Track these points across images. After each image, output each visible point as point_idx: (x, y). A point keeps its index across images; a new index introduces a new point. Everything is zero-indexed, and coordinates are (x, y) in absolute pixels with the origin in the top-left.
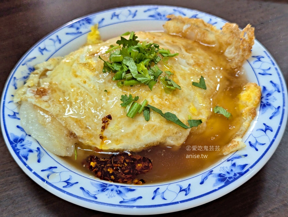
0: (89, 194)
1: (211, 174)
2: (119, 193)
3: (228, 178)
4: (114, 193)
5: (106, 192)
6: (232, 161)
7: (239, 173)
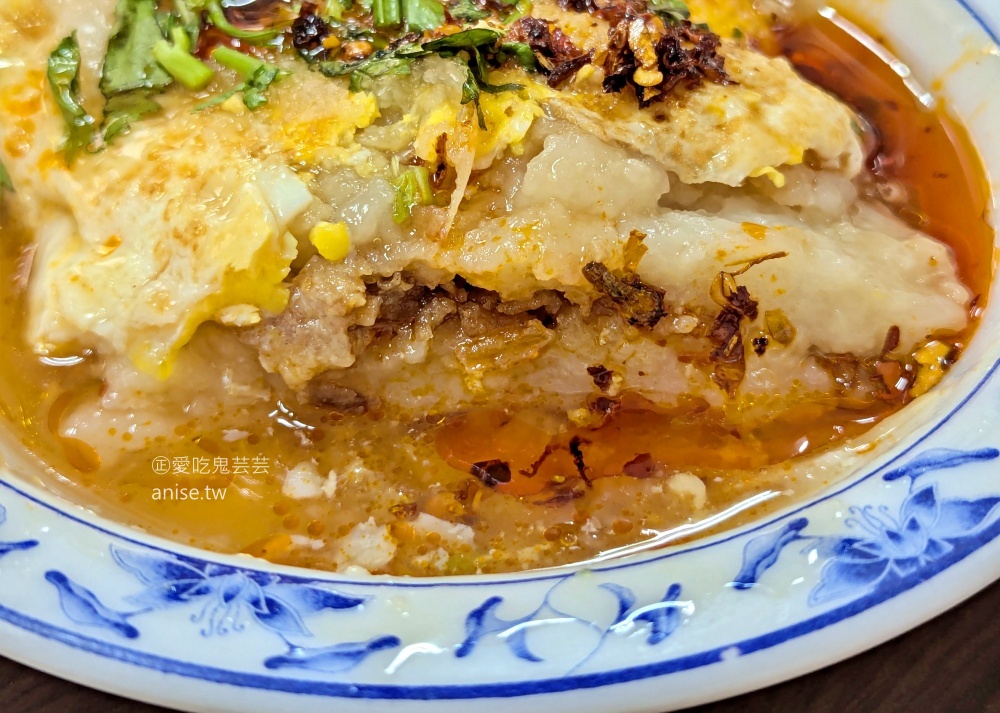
0: (95, 612)
1: (796, 537)
2: (265, 610)
3: (891, 566)
4: (243, 611)
5: (196, 605)
6: (913, 478)
7: (954, 541)
